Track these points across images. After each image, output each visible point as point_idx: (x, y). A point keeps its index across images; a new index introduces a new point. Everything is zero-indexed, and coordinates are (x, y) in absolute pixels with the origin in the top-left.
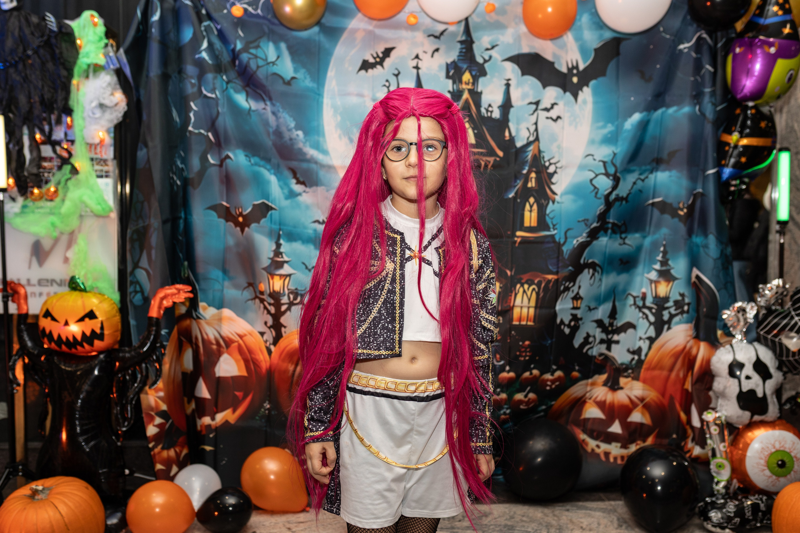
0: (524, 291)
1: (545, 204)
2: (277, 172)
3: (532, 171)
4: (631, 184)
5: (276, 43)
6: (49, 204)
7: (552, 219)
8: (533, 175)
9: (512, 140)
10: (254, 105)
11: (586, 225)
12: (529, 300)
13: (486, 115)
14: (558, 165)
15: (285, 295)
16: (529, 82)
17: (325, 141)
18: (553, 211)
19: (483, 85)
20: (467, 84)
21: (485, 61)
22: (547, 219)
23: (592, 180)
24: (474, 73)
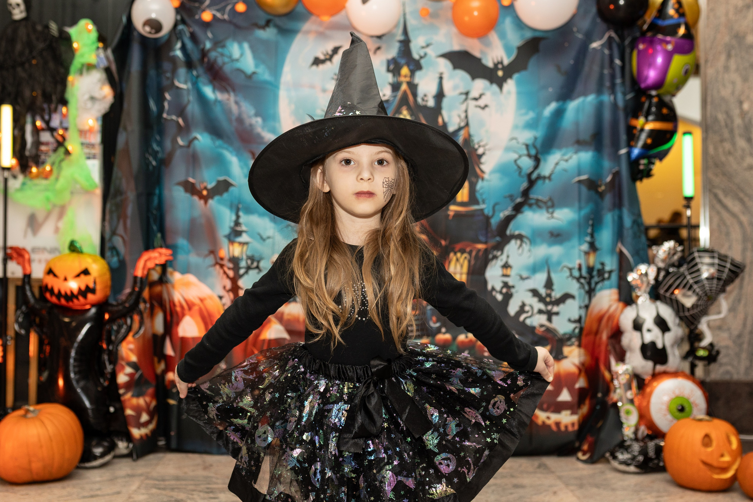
0: (457, 260)
1: (475, 182)
2: (238, 154)
4: (554, 165)
5: (240, 43)
6: (44, 182)
7: (481, 194)
9: (445, 125)
10: (220, 96)
11: (512, 200)
12: (462, 266)
13: (422, 104)
14: (487, 147)
15: (243, 260)
16: (460, 75)
17: (280, 126)
18: (482, 188)
19: (420, 78)
20: (405, 76)
21: (421, 57)
22: (478, 196)
23: (515, 161)
24: (412, 67)
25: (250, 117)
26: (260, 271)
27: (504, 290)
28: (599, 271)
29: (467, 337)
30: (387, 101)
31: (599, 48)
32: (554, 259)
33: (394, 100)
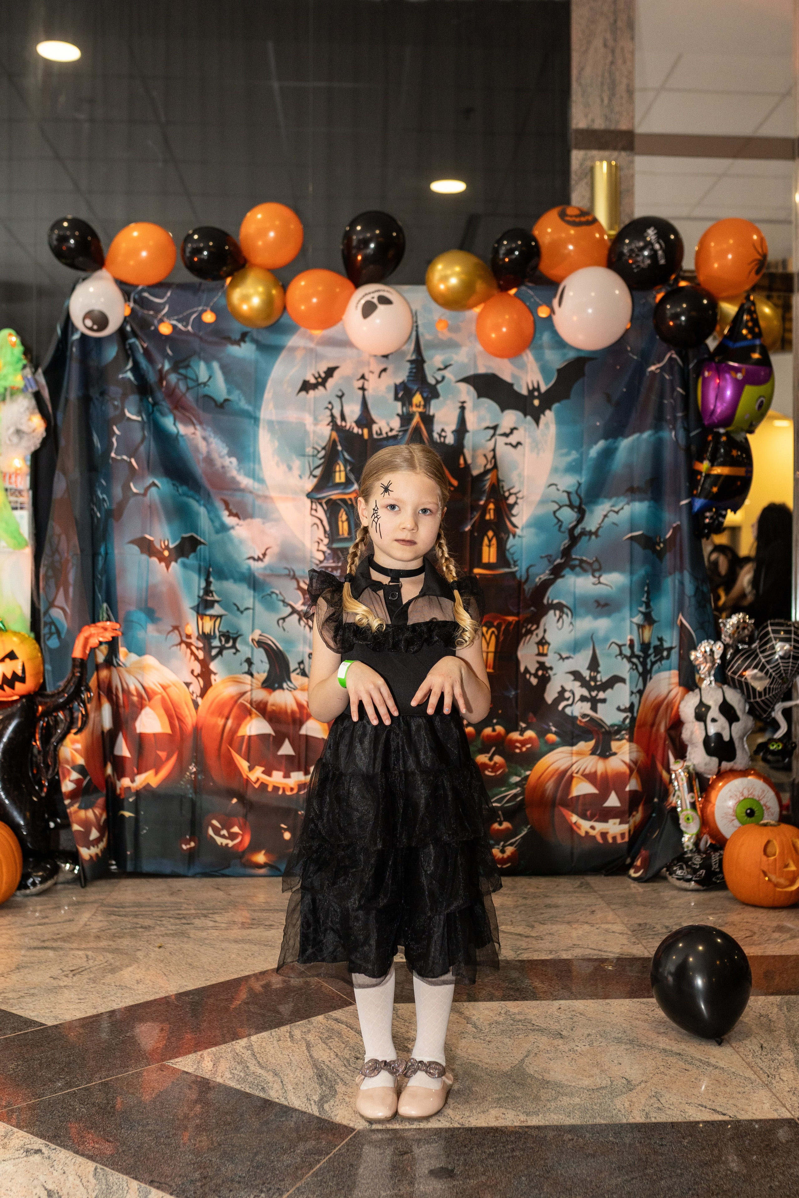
1: (505, 538)
3: (490, 502)
4: (602, 517)
5: (208, 362)
7: (513, 554)
8: (491, 506)
9: (467, 467)
10: (183, 429)
11: (549, 561)
12: (488, 644)
13: (438, 441)
14: (518, 495)
15: (215, 637)
16: (486, 405)
17: (261, 469)
18: (513, 546)
19: (435, 408)
20: (417, 406)
21: (438, 382)
22: (508, 554)
23: (555, 512)
24: (425, 395)
25: (222, 457)
26: (237, 651)
27: (540, 673)
28: (655, 647)
29: (494, 730)
30: (395, 437)
31: (658, 371)
32: (601, 634)
33: (404, 435)
